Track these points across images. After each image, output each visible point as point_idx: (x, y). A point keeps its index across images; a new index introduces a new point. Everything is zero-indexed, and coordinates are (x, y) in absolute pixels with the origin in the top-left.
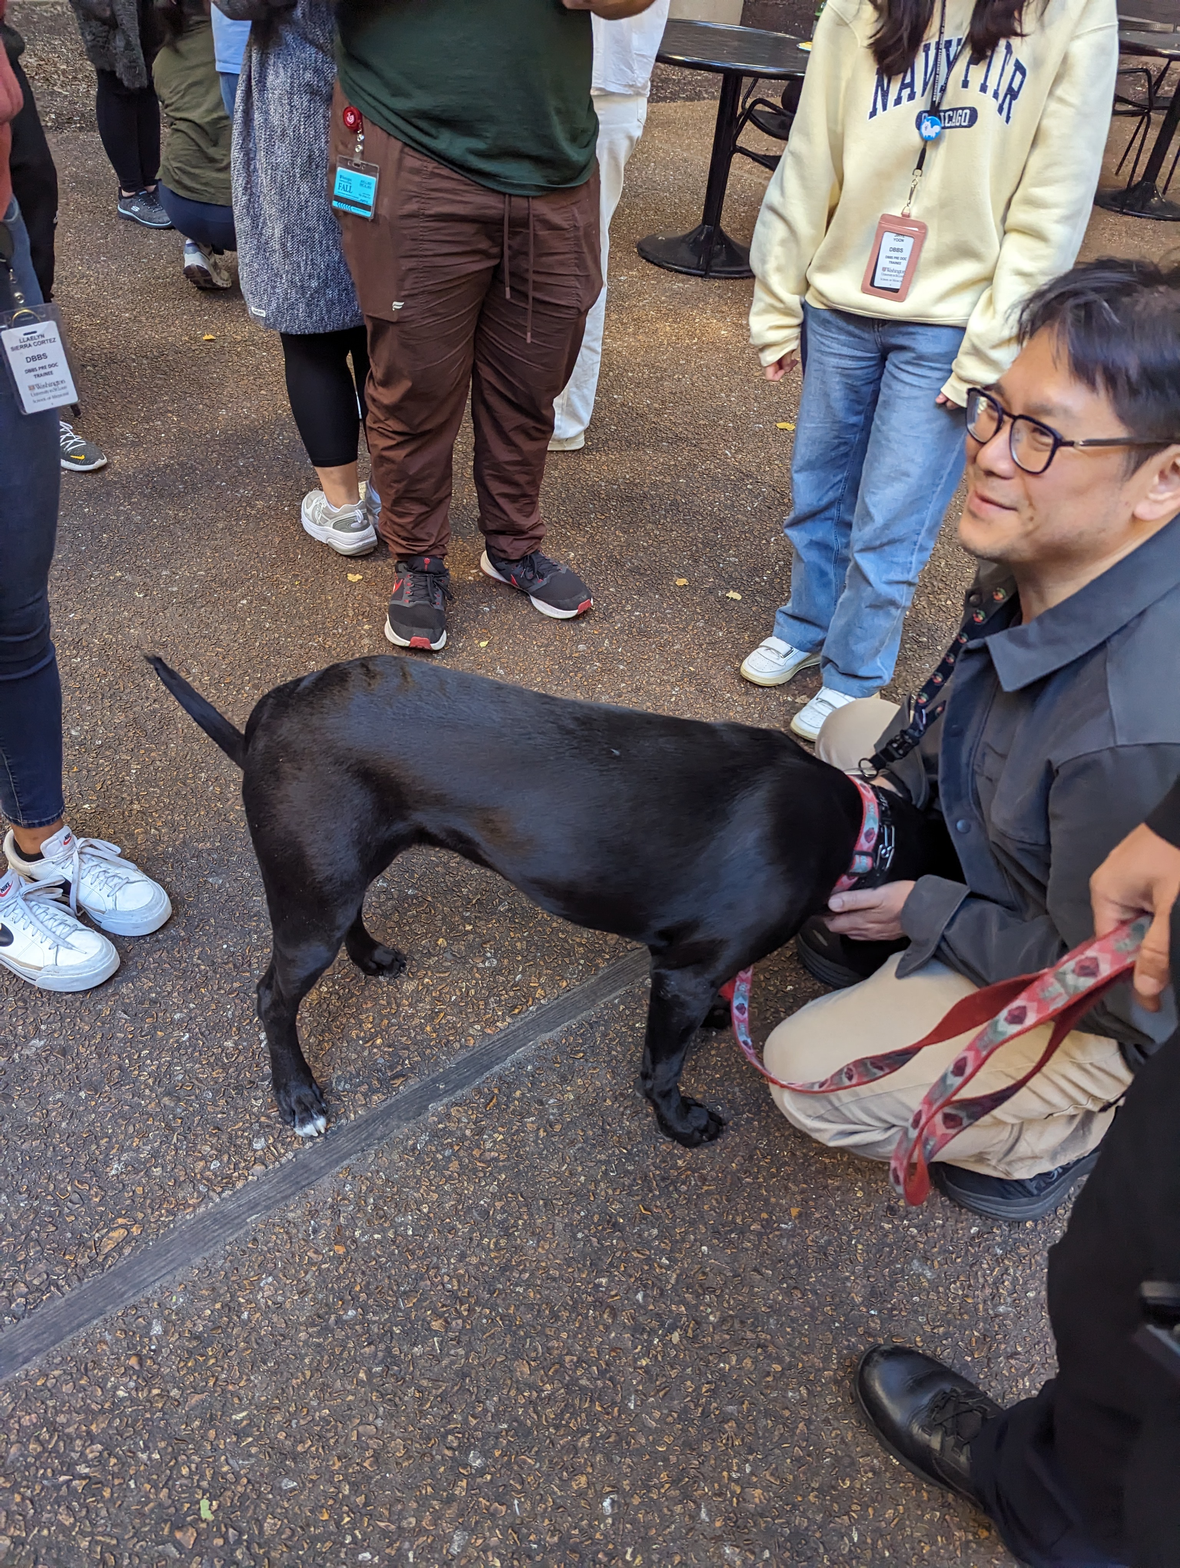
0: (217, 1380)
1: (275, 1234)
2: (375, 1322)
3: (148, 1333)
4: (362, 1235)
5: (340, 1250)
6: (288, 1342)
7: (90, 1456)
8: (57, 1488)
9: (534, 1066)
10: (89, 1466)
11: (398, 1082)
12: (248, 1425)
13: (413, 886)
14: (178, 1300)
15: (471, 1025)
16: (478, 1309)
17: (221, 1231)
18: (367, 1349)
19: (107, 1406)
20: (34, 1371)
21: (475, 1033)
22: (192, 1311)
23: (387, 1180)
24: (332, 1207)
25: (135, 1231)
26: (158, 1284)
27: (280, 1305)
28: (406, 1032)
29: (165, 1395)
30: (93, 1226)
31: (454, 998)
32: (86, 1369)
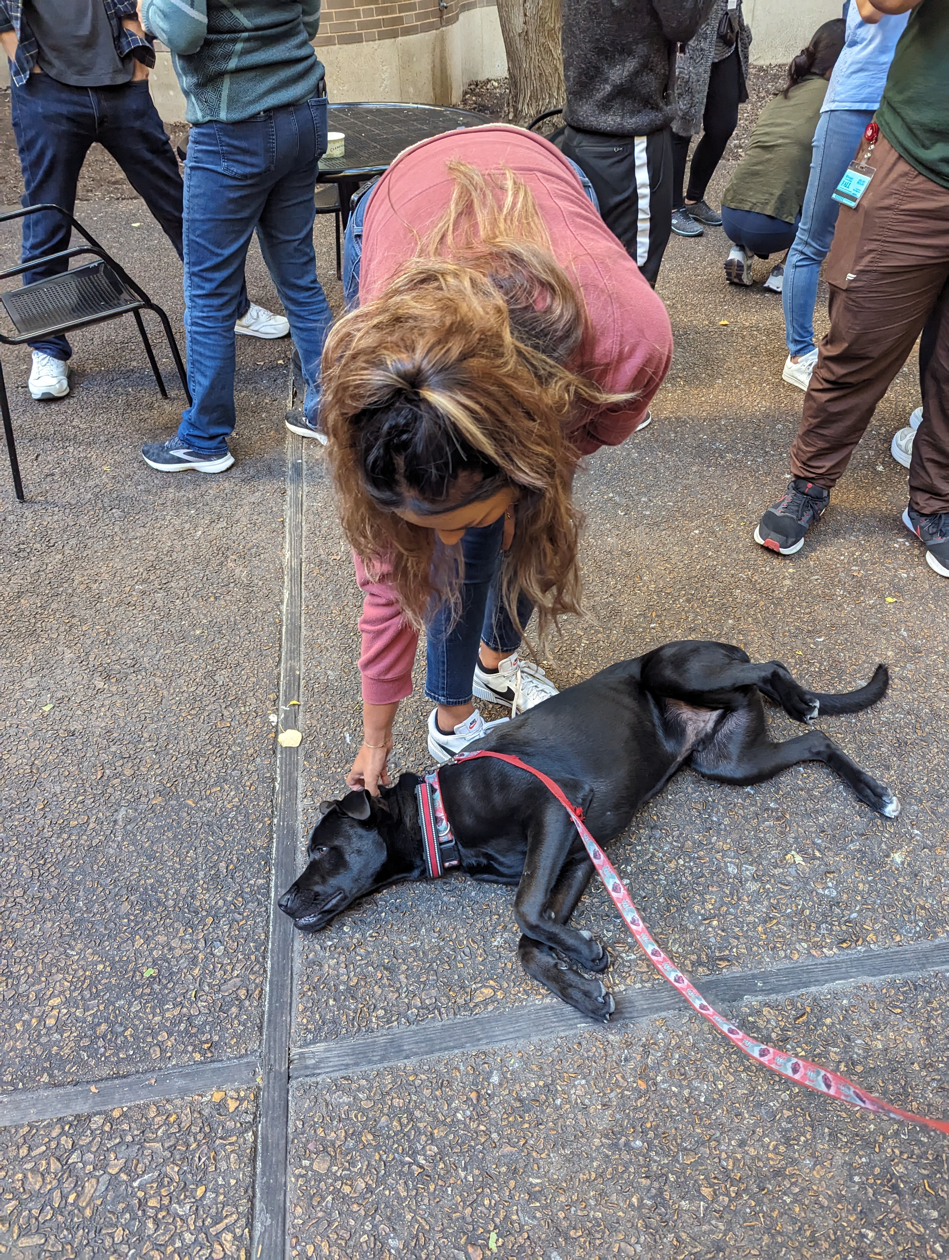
0: (526, 1142)
1: (595, 1046)
2: (655, 1161)
3: (489, 1078)
4: (664, 1081)
5: (643, 1086)
6: (584, 1140)
7: (428, 1152)
8: (403, 1164)
9: (850, 1002)
10: (426, 1160)
11: (724, 964)
12: (540, 1192)
13: (776, 801)
14: (514, 1064)
15: (800, 941)
16: (745, 1197)
17: (557, 1024)
18: (643, 1180)
19: (448, 1120)
20: (409, 1068)
21: (801, 949)
22: (522, 1077)
23: (694, 1045)
24: (644, 1046)
25: (500, 995)
26: (504, 1043)
27: (586, 1108)
28: (740, 924)
29: (487, 1133)
30: (473, 978)
31: (789, 911)
32: (442, 1084)
